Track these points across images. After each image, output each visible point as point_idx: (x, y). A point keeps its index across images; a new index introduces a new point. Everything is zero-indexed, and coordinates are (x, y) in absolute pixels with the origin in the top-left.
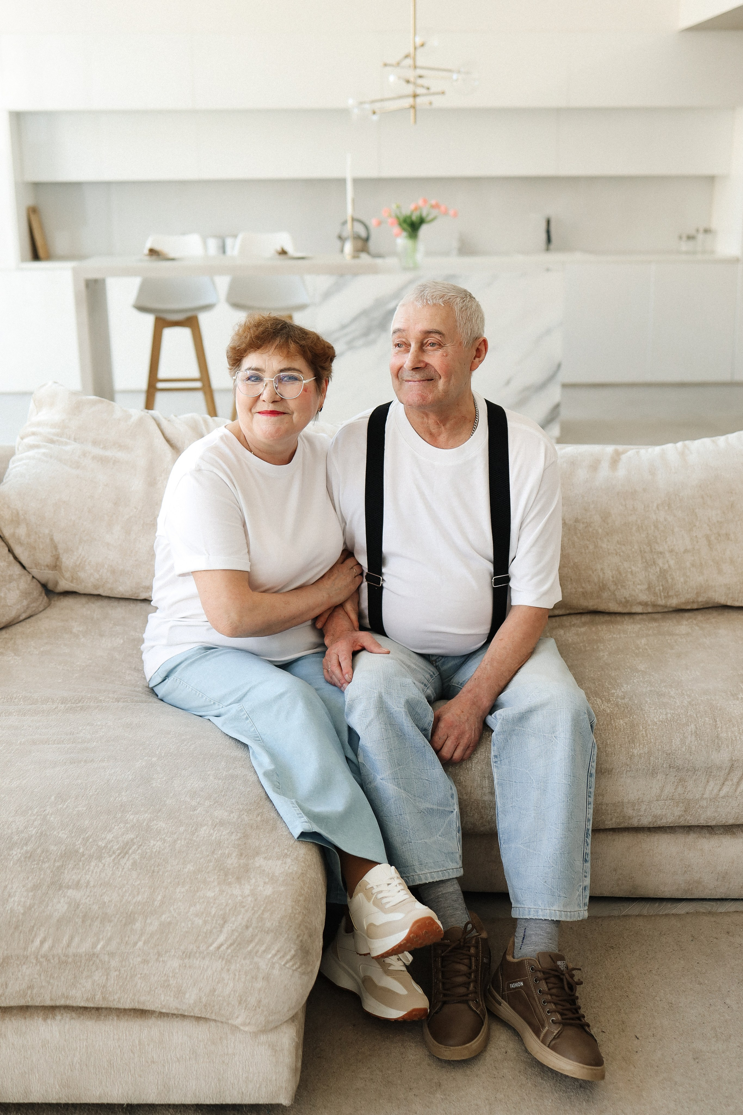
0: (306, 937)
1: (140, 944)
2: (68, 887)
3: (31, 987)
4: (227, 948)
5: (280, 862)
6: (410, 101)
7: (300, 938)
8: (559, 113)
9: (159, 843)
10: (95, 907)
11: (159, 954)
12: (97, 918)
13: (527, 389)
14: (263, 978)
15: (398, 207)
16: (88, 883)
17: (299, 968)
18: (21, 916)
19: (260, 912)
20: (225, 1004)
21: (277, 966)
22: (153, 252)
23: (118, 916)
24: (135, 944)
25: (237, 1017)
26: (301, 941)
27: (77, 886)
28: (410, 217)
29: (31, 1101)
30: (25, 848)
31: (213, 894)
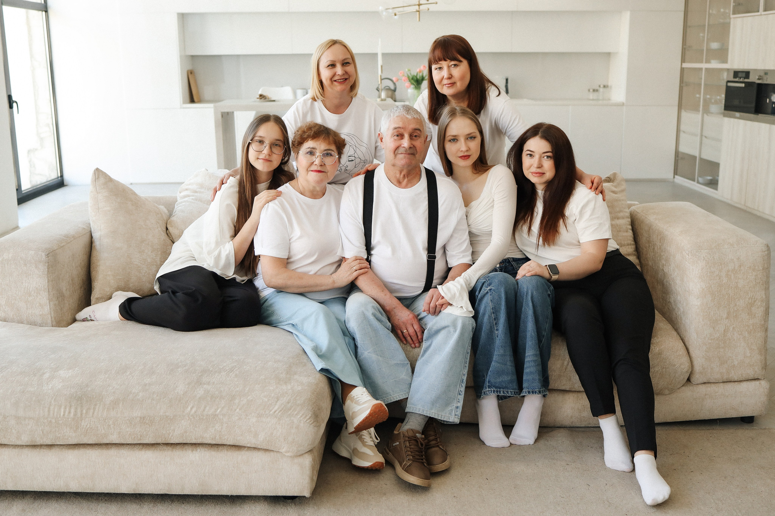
0: (316, 409)
1: (238, 410)
2: (204, 384)
3: (186, 432)
4: (279, 412)
5: (306, 378)
6: (417, 7)
7: (314, 409)
8: (513, 14)
9: (248, 367)
10: (217, 393)
11: (246, 415)
12: (218, 397)
14: (296, 427)
15: (409, 70)
16: (214, 382)
17: (313, 423)
18: (182, 396)
19: (295, 396)
20: (278, 441)
21: (302, 421)
22: (262, 96)
23: (227, 397)
24: (236, 410)
25: (283, 448)
26: (314, 410)
27: (209, 383)
28: (416, 77)
29: (184, 493)
30: (184, 368)
31: (273, 388)
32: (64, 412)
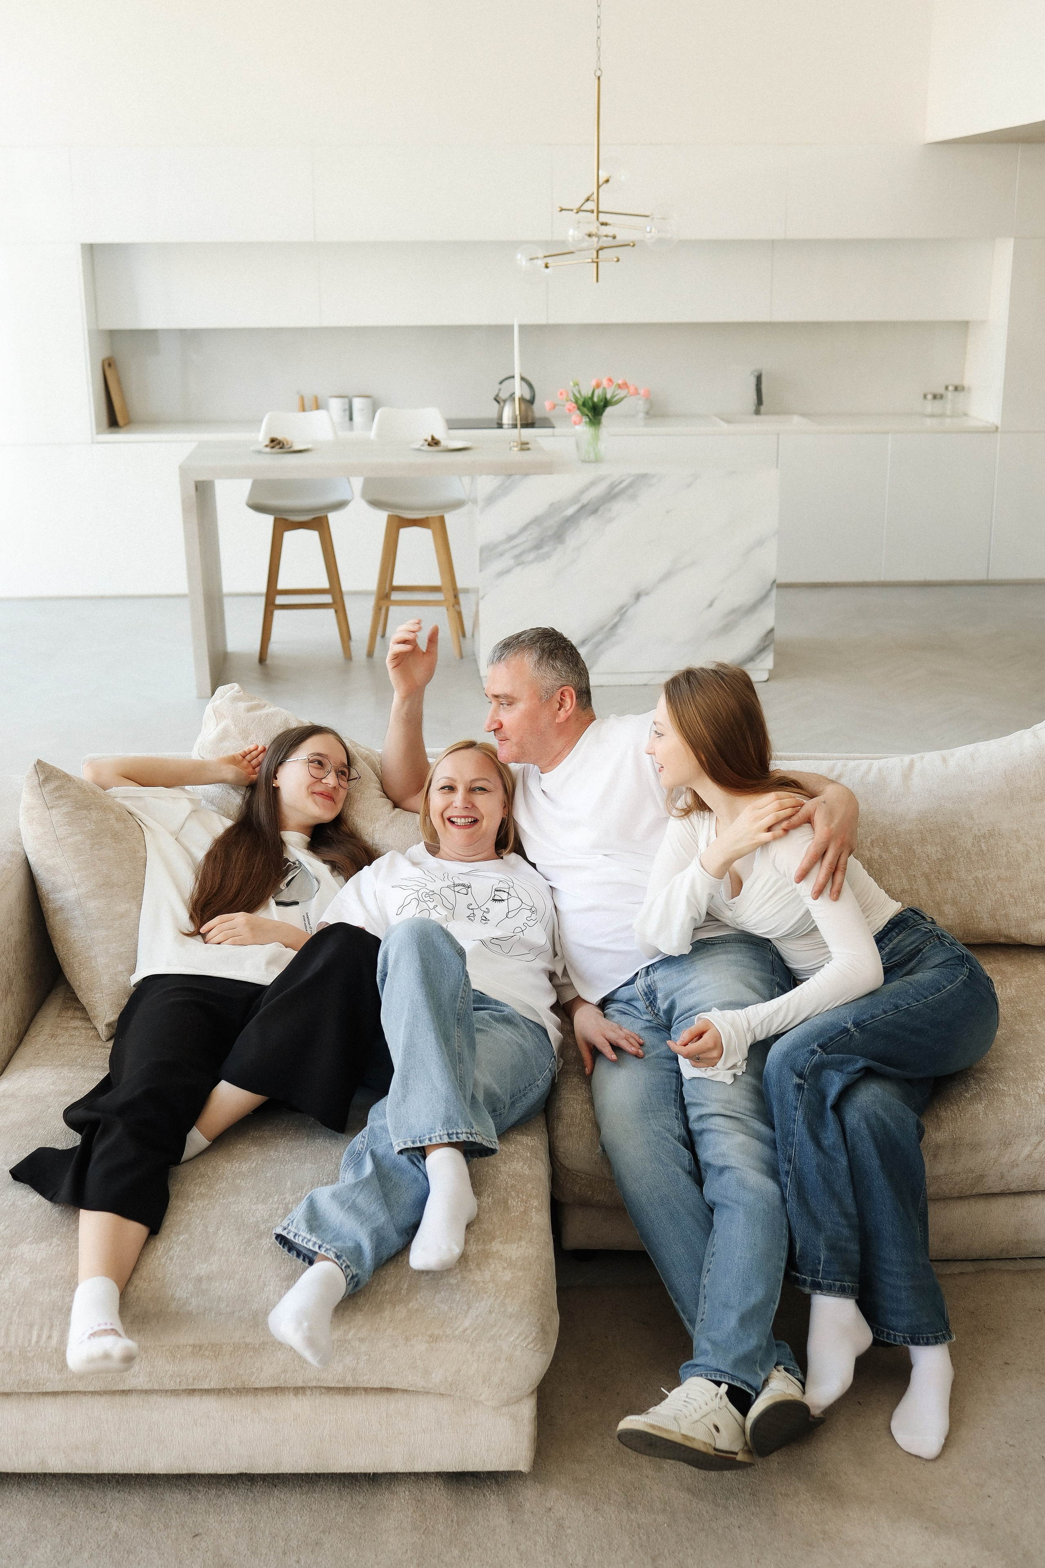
6: (593, 254)
8: (775, 246)
13: (733, 611)
14: (505, 1359)
15: (576, 384)
19: (501, 1298)
20: (469, 1382)
21: (519, 1348)
22: (275, 443)
25: (480, 1394)
28: (590, 397)
31: (456, 1281)
32: (39, 1336)
